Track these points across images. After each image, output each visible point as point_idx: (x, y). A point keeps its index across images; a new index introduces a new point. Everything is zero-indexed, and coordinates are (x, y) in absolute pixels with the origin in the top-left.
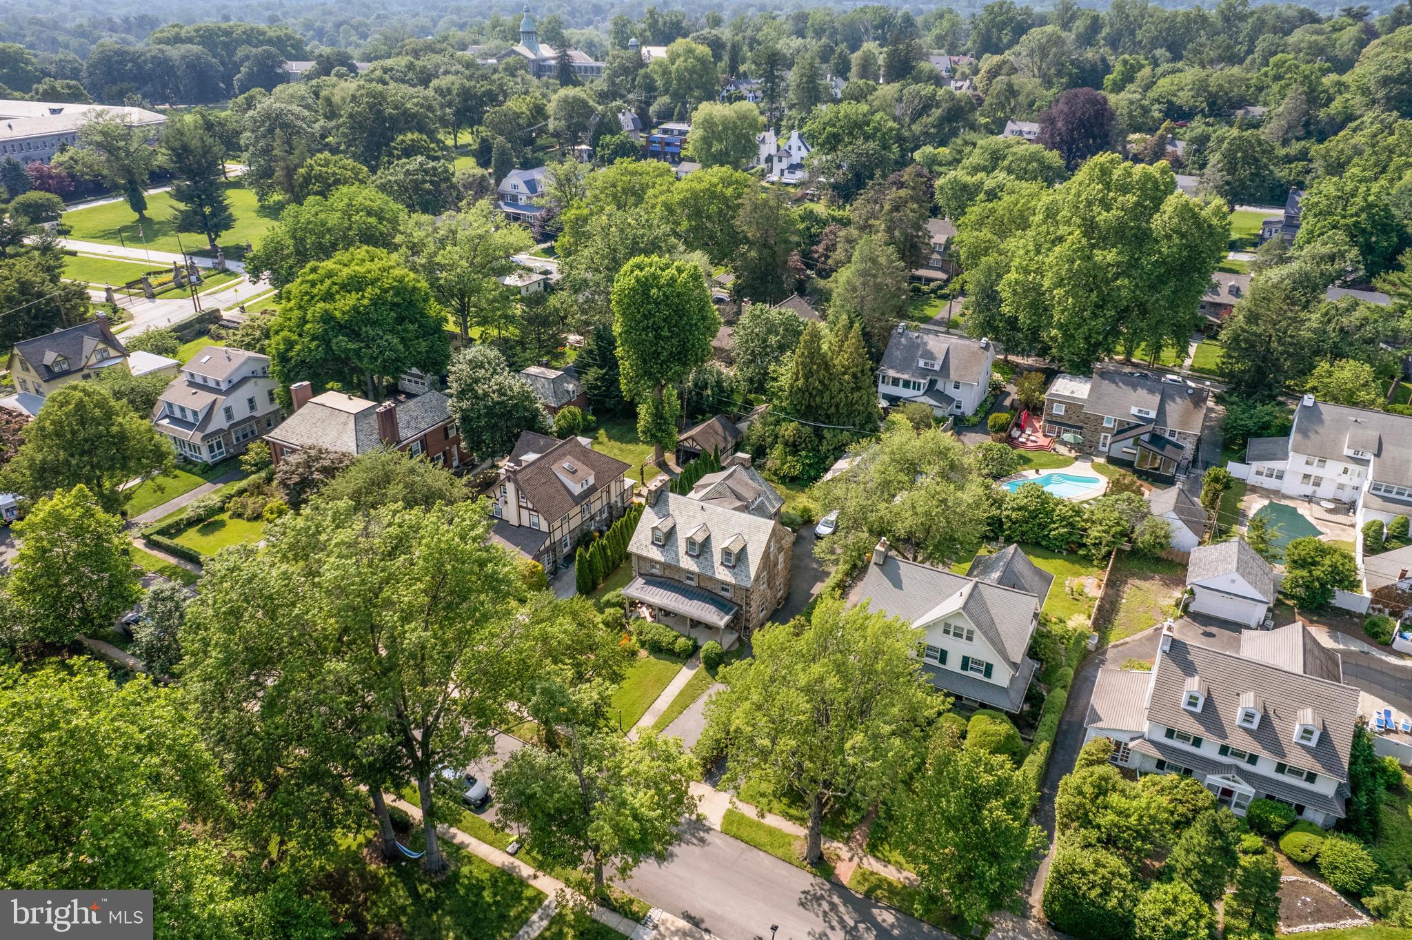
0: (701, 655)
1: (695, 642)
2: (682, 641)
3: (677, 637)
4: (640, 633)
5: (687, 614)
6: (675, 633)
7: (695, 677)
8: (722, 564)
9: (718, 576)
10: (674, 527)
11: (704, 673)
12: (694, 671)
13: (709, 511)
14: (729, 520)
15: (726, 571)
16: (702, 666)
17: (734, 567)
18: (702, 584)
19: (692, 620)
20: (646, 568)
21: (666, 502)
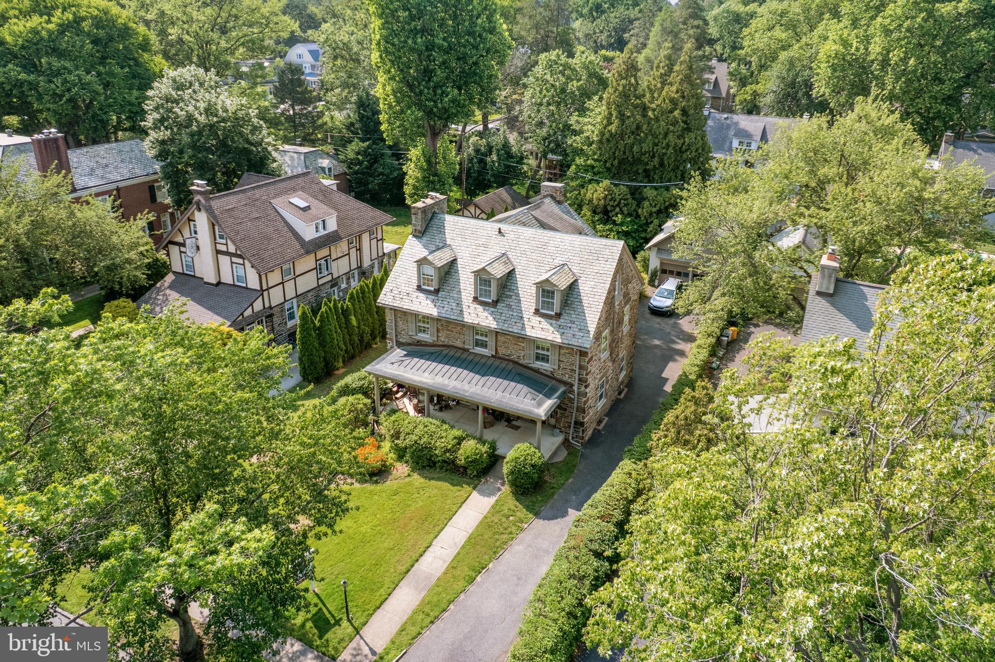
0: (506, 469)
1: (493, 447)
2: (469, 447)
3: (460, 440)
4: (396, 435)
5: (477, 399)
6: (457, 433)
7: (495, 509)
8: (537, 312)
9: (530, 332)
10: (454, 262)
11: (512, 503)
12: (492, 500)
13: (511, 236)
14: (546, 244)
15: (545, 324)
16: (506, 489)
17: (558, 316)
18: (502, 351)
19: (486, 410)
20: (410, 332)
21: (441, 229)
